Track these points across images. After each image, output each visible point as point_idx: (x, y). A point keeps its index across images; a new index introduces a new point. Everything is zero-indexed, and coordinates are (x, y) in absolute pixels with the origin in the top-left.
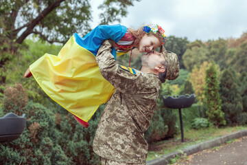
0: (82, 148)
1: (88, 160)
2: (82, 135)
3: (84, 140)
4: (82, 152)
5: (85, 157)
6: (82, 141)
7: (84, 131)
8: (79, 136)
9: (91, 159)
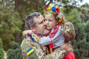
0: (77, 52)
1: (79, 57)
2: (76, 47)
3: (77, 48)
4: (77, 54)
5: (78, 56)
6: (77, 49)
7: (77, 45)
8: (75, 46)
9: (80, 56)
